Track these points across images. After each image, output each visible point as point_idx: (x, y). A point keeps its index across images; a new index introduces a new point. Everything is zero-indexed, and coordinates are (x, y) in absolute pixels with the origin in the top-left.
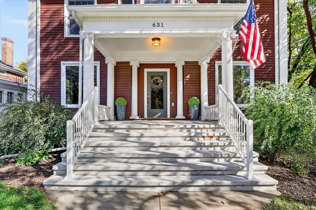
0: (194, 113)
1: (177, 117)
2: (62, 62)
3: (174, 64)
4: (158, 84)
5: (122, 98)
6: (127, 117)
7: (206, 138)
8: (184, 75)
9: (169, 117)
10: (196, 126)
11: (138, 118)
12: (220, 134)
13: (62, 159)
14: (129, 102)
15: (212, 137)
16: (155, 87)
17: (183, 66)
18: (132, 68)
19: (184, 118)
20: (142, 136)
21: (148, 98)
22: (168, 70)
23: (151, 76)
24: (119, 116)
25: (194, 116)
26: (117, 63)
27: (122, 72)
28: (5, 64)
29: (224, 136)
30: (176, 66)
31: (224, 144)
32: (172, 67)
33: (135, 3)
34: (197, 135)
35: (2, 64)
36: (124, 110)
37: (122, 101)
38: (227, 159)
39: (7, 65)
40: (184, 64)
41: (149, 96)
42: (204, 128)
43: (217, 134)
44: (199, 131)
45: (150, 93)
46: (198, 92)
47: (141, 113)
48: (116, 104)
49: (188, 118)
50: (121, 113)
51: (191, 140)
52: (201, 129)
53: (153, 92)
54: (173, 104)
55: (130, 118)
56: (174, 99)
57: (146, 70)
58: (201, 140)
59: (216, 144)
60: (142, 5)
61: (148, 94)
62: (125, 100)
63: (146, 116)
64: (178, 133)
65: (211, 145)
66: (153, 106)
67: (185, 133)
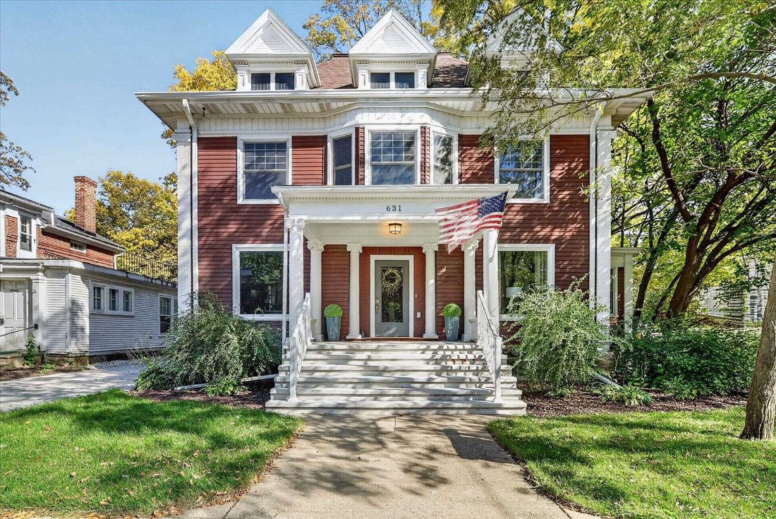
0: (452, 330)
1: (425, 336)
2: (234, 246)
3: (421, 248)
4: (393, 281)
5: (336, 306)
6: (343, 337)
7: (456, 362)
8: (438, 266)
9: (411, 335)
10: (445, 347)
11: (360, 337)
12: (475, 356)
13: (276, 385)
14: (346, 312)
15: (465, 360)
16: (389, 285)
17: (436, 252)
18: (349, 256)
19: (437, 337)
20: (369, 359)
21: (376, 305)
22: (410, 258)
23: (382, 267)
24: (330, 333)
25: (453, 335)
26: (326, 247)
27: (333, 263)
28: (83, 230)
29: (480, 358)
30: (424, 252)
31: (477, 367)
32: (418, 252)
33: (357, 183)
34: (444, 358)
35: (78, 231)
36: (338, 325)
37: (334, 311)
38: (478, 385)
39: (87, 232)
40: (437, 249)
41: (378, 301)
42: (456, 349)
43: (471, 357)
44: (447, 353)
45: (380, 296)
46: (460, 295)
47: (364, 330)
48: (326, 314)
49: (442, 337)
50: (334, 330)
51: (436, 363)
52: (452, 351)
53: (384, 296)
54: (419, 315)
55: (348, 337)
56: (421, 305)
57: (373, 258)
58: (450, 363)
59: (467, 369)
60: (369, 186)
61: (376, 299)
62: (339, 308)
63: (373, 335)
64: (419, 355)
65: (460, 370)
66: (385, 317)
67: (429, 355)
